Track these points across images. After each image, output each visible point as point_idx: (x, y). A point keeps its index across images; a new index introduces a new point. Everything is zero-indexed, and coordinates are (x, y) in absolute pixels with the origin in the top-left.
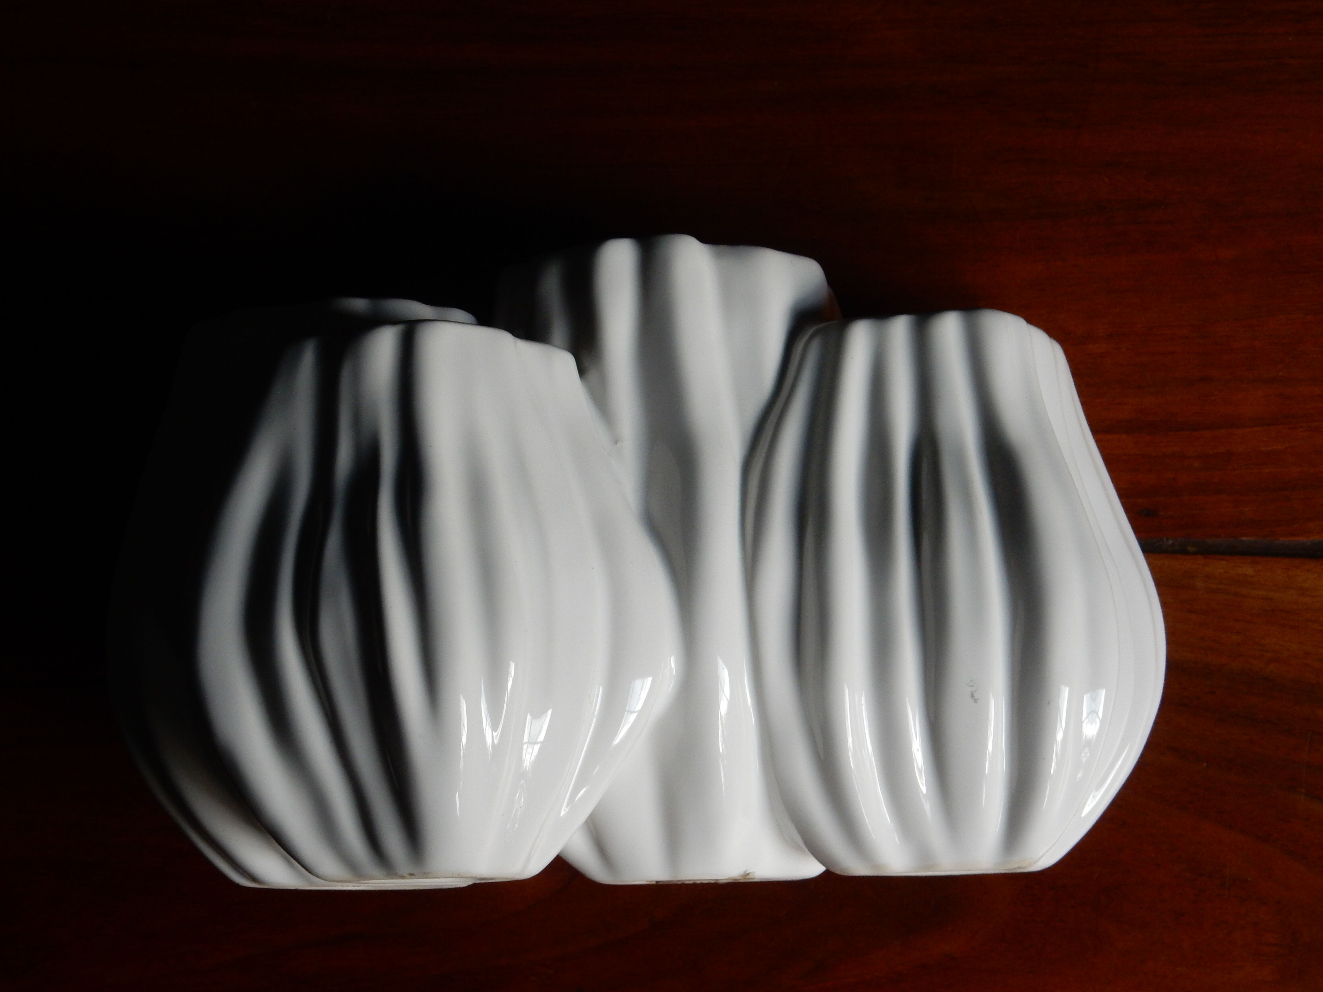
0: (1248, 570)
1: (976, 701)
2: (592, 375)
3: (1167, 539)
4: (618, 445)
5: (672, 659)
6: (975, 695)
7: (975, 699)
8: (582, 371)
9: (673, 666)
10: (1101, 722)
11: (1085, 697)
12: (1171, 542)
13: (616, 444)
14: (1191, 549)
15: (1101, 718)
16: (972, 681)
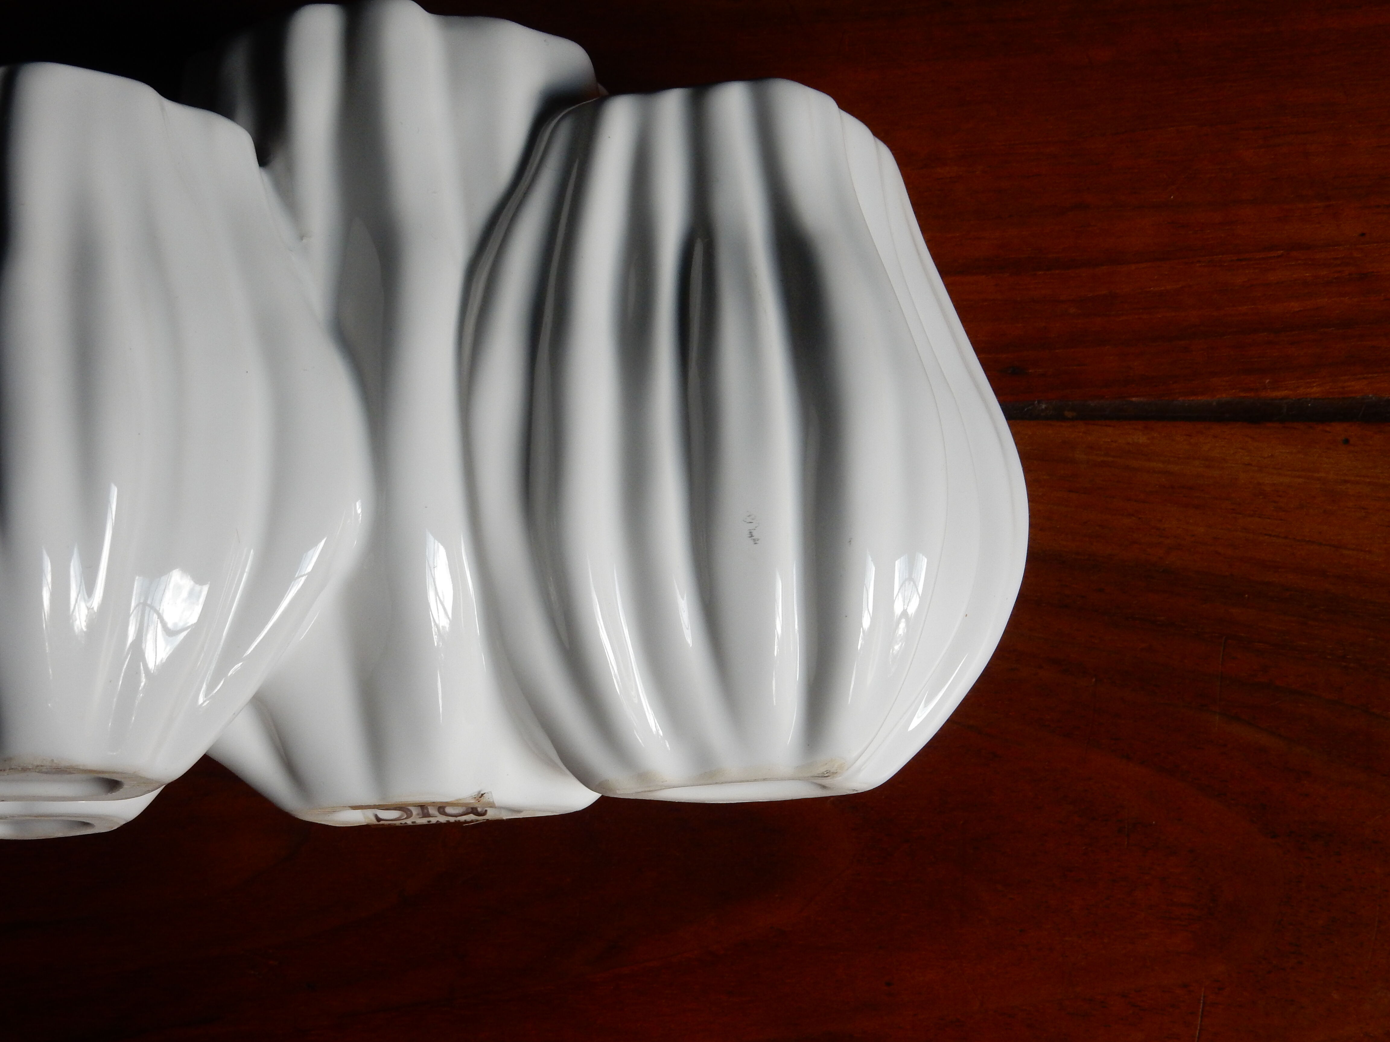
0: (1141, 438)
1: (755, 542)
2: (278, 163)
3: (1039, 402)
4: (304, 241)
5: (358, 505)
6: (754, 533)
7: (754, 540)
8: (263, 158)
9: (359, 511)
10: (922, 599)
11: (897, 562)
12: (1044, 406)
13: (302, 240)
14: (1068, 414)
15: (920, 594)
16: (749, 516)
